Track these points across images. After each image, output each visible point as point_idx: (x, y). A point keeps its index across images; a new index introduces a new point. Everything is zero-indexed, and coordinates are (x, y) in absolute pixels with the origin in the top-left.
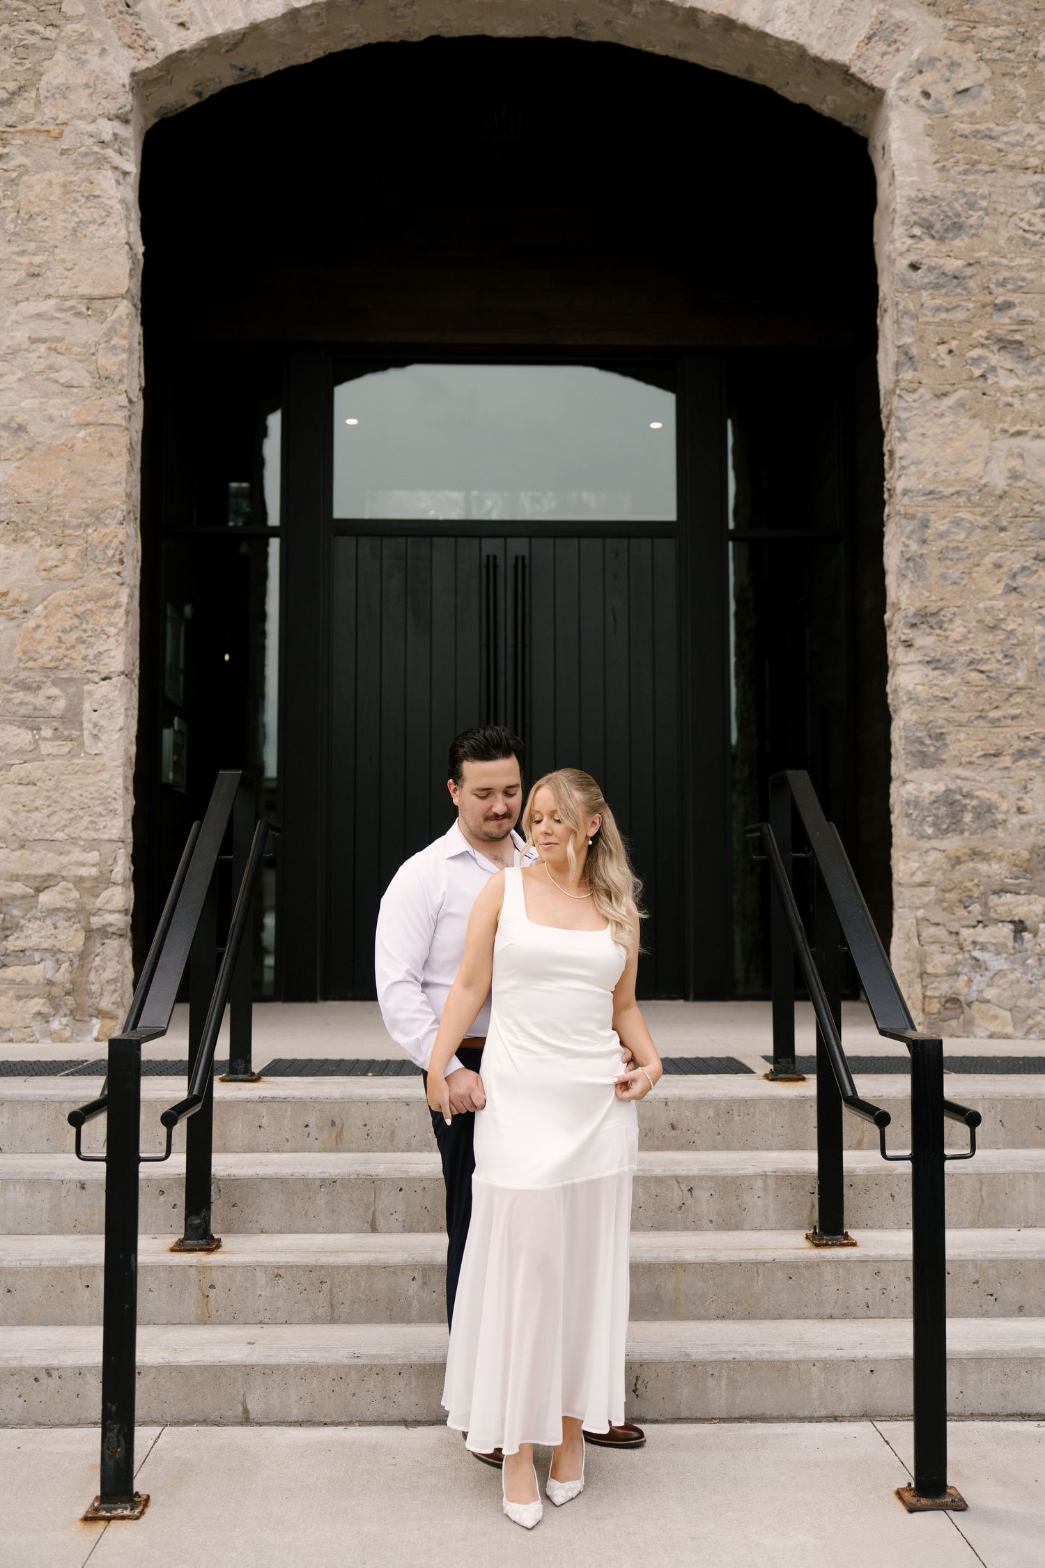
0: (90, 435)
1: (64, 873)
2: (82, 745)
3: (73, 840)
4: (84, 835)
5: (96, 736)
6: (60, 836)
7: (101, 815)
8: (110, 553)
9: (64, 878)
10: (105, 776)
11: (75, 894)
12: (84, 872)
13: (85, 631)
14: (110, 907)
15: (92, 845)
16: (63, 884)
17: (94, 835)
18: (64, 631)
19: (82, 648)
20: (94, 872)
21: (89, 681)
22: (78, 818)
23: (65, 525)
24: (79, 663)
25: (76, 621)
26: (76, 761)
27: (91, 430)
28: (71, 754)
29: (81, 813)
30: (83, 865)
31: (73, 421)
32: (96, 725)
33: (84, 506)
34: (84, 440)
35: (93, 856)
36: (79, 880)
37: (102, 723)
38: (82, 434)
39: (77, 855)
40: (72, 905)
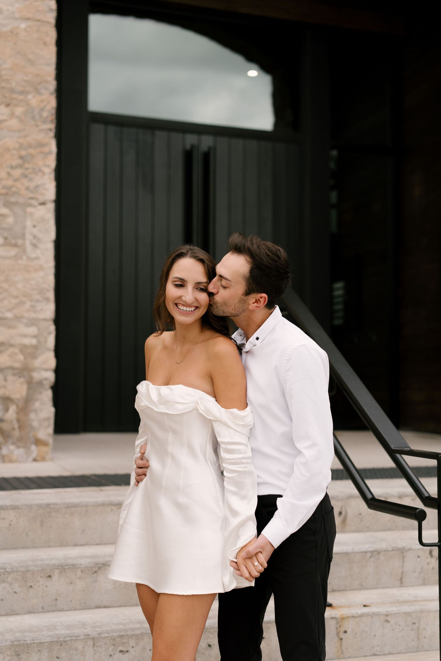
0: (30, 27)
1: (12, 342)
2: (24, 251)
3: (18, 318)
4: (26, 315)
5: (35, 246)
6: (9, 315)
7: (38, 301)
8: (45, 114)
9: (12, 346)
10: (41, 274)
11: (21, 357)
12: (27, 341)
13: (27, 169)
14: (45, 366)
15: (33, 322)
16: (11, 350)
17: (33, 315)
18: (12, 167)
19: (25, 181)
20: (34, 341)
21: (31, 205)
22: (22, 303)
23: (12, 91)
24: (23, 191)
25: (19, 161)
26: (20, 262)
27: (30, 23)
28: (17, 257)
29: (24, 299)
30: (25, 336)
31: (17, 15)
32: (35, 237)
33: (26, 78)
34: (25, 30)
35: (33, 330)
36: (23, 348)
37: (40, 235)
38: (23, 26)
39: (22, 329)
40: (18, 365)
